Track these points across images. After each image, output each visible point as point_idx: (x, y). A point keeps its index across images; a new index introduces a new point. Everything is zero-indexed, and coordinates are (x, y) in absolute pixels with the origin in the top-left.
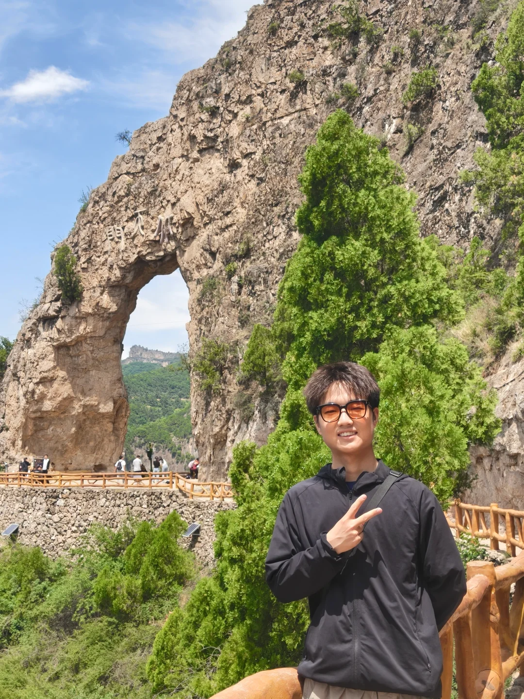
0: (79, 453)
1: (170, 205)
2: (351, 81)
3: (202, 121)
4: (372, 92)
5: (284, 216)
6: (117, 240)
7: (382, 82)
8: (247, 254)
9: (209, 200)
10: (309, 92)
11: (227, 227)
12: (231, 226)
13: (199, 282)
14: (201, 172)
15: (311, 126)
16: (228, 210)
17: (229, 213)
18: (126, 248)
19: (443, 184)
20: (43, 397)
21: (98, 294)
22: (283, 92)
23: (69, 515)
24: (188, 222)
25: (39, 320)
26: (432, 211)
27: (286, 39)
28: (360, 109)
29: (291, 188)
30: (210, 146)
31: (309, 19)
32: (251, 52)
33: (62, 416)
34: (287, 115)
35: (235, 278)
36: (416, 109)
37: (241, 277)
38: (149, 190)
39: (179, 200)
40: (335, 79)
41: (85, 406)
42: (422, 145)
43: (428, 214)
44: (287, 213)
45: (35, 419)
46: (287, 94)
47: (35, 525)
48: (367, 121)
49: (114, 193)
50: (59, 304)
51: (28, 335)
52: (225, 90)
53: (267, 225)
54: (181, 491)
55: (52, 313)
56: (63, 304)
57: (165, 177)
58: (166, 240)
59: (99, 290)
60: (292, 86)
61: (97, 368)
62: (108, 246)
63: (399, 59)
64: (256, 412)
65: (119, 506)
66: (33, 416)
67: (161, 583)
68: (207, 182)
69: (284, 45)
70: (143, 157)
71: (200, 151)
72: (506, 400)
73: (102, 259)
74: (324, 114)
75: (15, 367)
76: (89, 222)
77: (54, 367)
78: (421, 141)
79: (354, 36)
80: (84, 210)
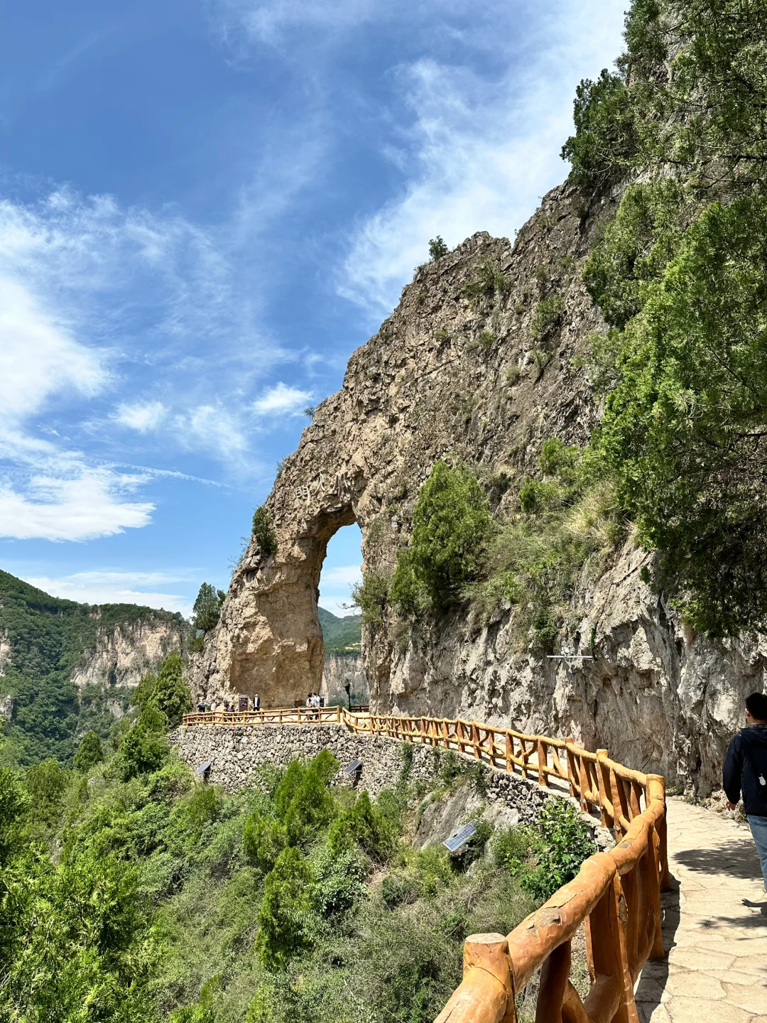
0: (281, 690)
1: (344, 463)
2: (488, 329)
3: (367, 387)
4: (505, 333)
5: (434, 456)
6: (304, 498)
7: (514, 323)
8: (405, 495)
9: (375, 454)
10: (452, 346)
11: (390, 474)
12: (392, 472)
13: (368, 525)
14: (368, 430)
15: (455, 375)
16: (389, 459)
17: (390, 461)
18: (311, 504)
19: (573, 399)
20: (247, 640)
21: (289, 546)
22: (431, 350)
23: (251, 752)
24: (359, 474)
25: (243, 573)
26: (564, 428)
27: (432, 305)
28: (497, 350)
29: (439, 431)
30: (374, 407)
31: (450, 285)
32: (404, 323)
33: (265, 657)
34: (435, 370)
35: (395, 518)
36: (545, 338)
37: (400, 517)
38: (328, 452)
39: (351, 457)
40: (475, 331)
41: (283, 647)
42: (552, 369)
43: (561, 431)
44: (437, 453)
45: (241, 661)
46: (434, 352)
47: (223, 762)
48: (502, 359)
49: (302, 459)
50: (258, 557)
51: (235, 586)
52: (385, 358)
53: (421, 466)
54: (347, 725)
55: (253, 565)
56: (262, 557)
57: (340, 440)
58: (343, 493)
59: (290, 543)
60: (438, 344)
61: (293, 611)
62: (297, 504)
63: (529, 300)
64: (410, 642)
65: (292, 742)
66: (239, 658)
67: (307, 828)
68: (373, 438)
69: (430, 311)
70: (323, 426)
71: (367, 414)
72: (628, 597)
73: (293, 516)
74: (466, 362)
75: (224, 615)
76: (283, 485)
77: (256, 614)
78: (551, 365)
79: (490, 291)
80: (279, 476)
